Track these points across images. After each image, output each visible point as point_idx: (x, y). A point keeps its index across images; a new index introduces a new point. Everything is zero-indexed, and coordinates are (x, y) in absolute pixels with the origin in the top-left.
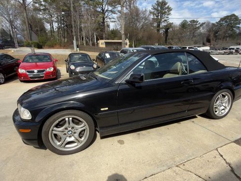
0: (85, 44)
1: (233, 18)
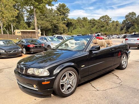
0: (2, 33)
1: (107, 17)
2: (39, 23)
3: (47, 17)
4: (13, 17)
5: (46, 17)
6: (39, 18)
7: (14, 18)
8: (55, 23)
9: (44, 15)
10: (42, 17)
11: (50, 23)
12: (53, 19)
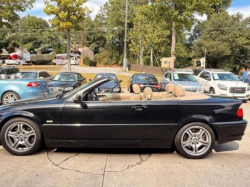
2: (206, 45)
3: (224, 33)
4: (162, 38)
5: (222, 33)
6: (208, 36)
7: (164, 39)
8: (241, 43)
9: (217, 30)
10: (213, 33)
11: (228, 45)
12: (238, 36)
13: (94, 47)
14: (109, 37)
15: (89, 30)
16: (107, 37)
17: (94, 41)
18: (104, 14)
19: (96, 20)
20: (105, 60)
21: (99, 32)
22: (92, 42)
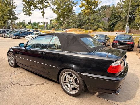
13: (114, 21)
14: (123, 15)
15: (113, 13)
16: (122, 15)
17: (115, 18)
18: (122, 2)
19: (117, 7)
20: (120, 28)
21: (118, 13)
22: (114, 19)
